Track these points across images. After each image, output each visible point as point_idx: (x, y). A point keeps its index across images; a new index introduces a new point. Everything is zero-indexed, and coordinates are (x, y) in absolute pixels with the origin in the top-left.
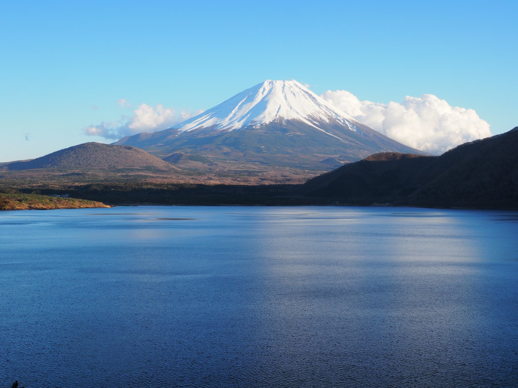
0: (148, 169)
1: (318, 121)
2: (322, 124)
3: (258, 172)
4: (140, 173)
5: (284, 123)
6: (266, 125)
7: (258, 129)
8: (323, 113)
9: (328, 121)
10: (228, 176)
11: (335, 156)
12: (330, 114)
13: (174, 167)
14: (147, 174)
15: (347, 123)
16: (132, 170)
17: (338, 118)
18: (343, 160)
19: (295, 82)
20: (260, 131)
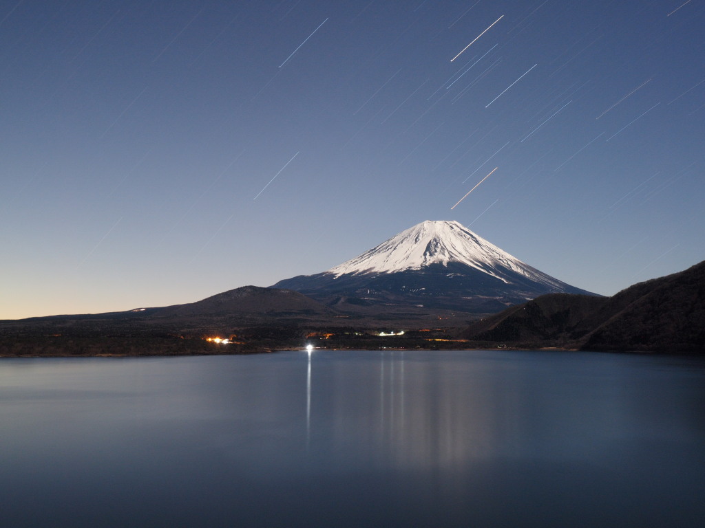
0: (307, 312)
1: (479, 262)
2: (484, 266)
3: (418, 315)
4: (299, 317)
5: (445, 264)
6: (426, 266)
7: (417, 271)
8: (485, 253)
9: (490, 262)
10: (389, 319)
11: (498, 298)
12: (491, 254)
13: (332, 310)
14: (305, 318)
15: (510, 263)
16: (290, 314)
17: (501, 258)
18: (507, 302)
19: (455, 222)
20: (420, 273)
